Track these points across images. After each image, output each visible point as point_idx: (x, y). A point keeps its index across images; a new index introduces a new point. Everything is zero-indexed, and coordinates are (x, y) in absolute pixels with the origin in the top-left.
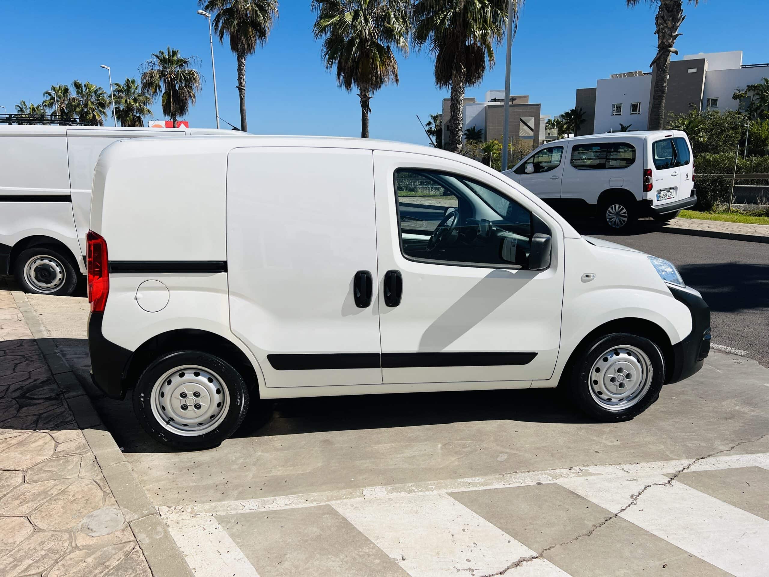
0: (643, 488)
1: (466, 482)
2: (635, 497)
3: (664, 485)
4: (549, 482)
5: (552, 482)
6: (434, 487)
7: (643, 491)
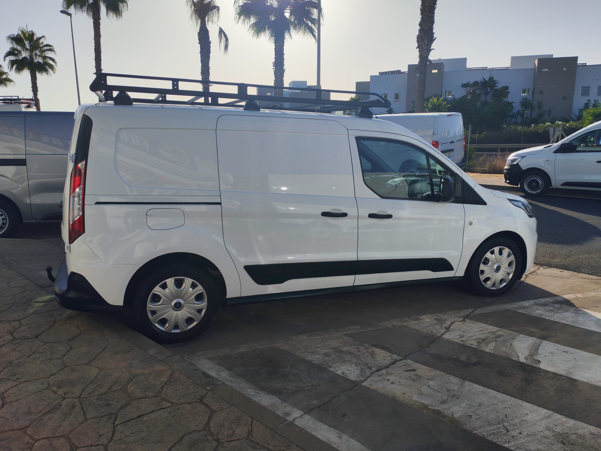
0: (451, 323)
1: (353, 329)
2: (447, 328)
3: (461, 321)
4: (399, 325)
5: (401, 324)
6: (334, 332)
7: (451, 325)
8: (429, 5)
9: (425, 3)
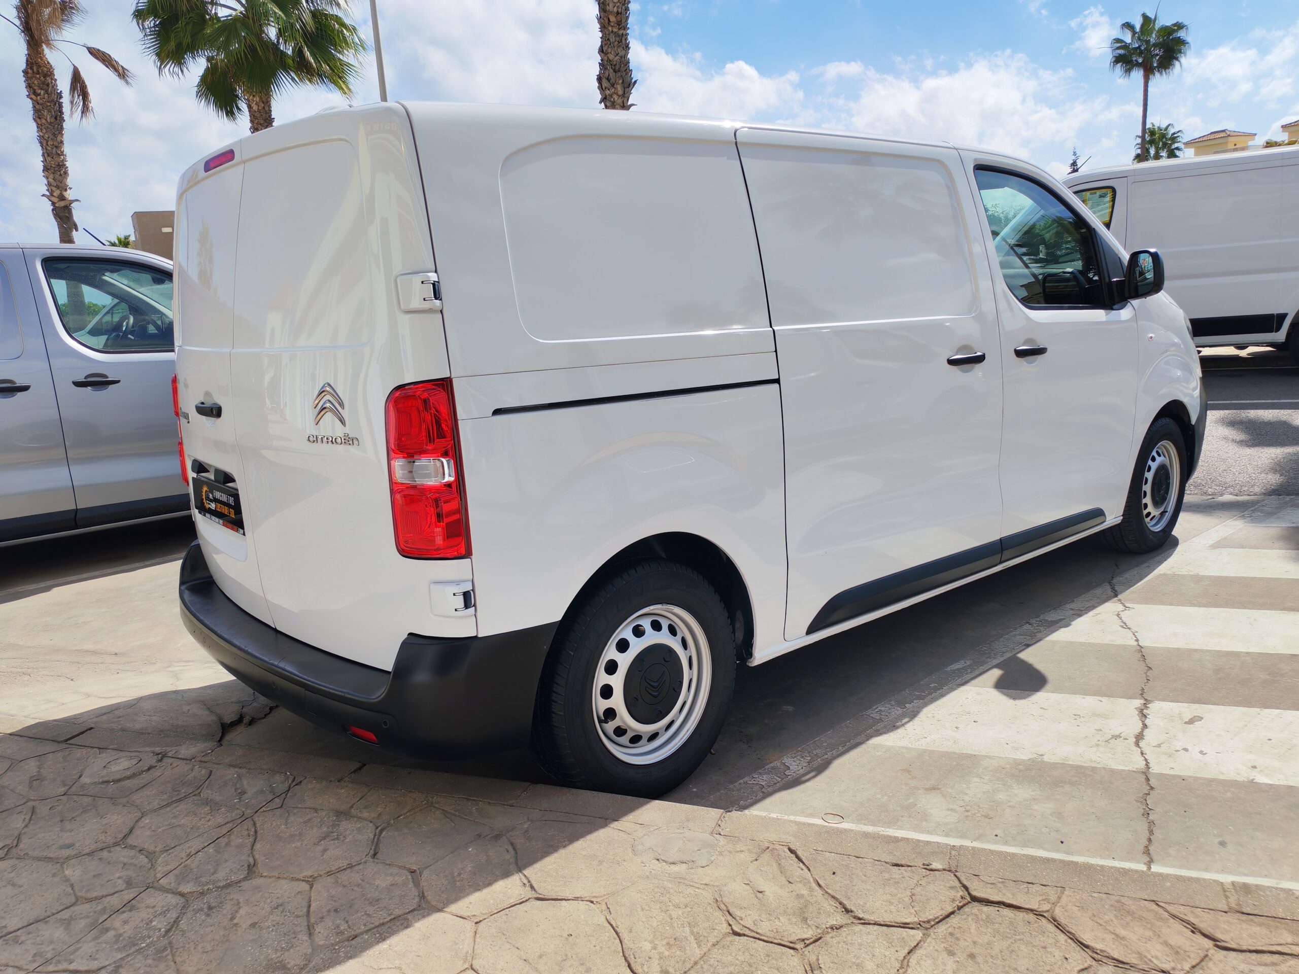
0: (1116, 617)
1: (961, 669)
2: (1125, 627)
3: (1126, 610)
4: (1034, 641)
5: (1036, 639)
6: (936, 685)
7: (1121, 619)
8: (615, 10)
9: (608, 5)
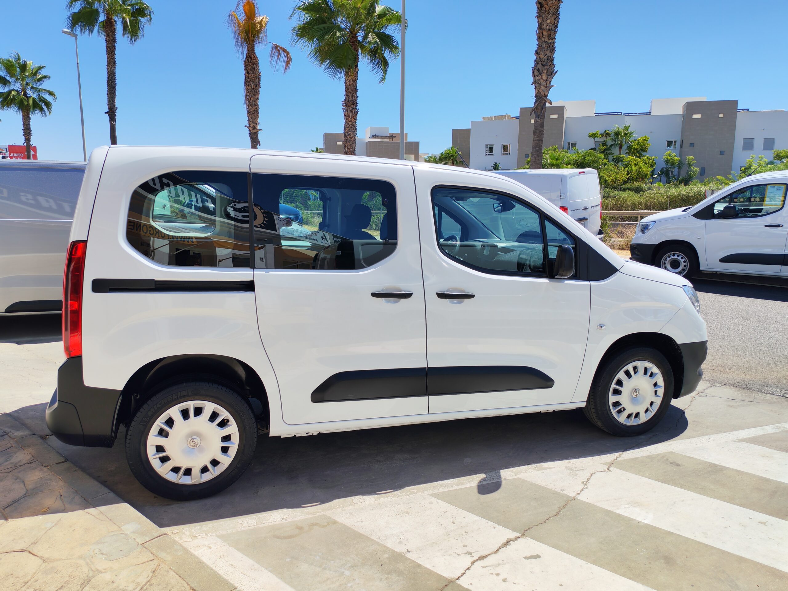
0: (590, 475)
1: (444, 485)
3: (605, 471)
4: (513, 478)
6: (416, 491)
7: (590, 477)
